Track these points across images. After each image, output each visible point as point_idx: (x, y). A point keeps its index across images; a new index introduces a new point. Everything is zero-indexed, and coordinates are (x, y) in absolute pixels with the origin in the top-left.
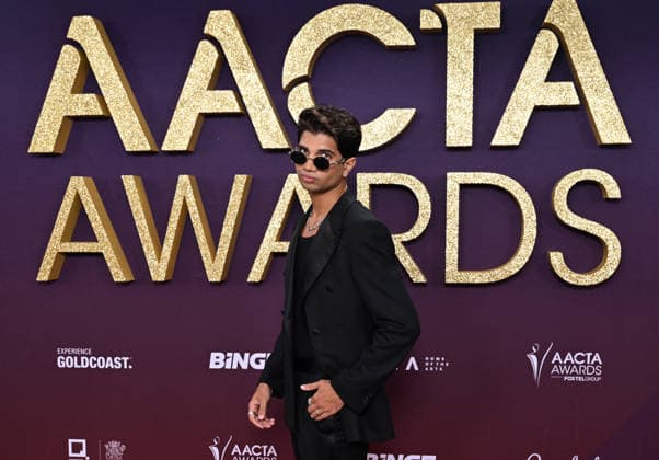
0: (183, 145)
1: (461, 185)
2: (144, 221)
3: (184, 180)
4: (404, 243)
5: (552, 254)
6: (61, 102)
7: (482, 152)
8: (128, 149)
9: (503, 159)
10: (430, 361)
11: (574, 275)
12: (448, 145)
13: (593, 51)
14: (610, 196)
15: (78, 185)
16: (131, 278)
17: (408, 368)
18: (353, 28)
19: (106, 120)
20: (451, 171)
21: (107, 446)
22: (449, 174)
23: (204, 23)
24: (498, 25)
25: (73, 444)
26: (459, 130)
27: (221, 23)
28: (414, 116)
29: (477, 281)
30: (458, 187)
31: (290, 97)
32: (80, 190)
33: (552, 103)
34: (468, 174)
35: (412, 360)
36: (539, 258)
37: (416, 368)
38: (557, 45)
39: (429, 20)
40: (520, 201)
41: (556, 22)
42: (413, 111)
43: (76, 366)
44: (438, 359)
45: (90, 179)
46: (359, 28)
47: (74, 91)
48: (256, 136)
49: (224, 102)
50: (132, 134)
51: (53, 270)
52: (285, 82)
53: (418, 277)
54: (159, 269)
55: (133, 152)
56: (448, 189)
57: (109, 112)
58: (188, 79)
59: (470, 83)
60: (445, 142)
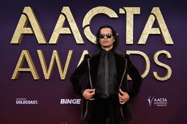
0: (55, 42)
1: (130, 54)
2: (43, 63)
3: (55, 51)
5: (154, 72)
6: (20, 29)
7: (135, 45)
8: (39, 43)
9: (141, 47)
11: (160, 78)
12: (127, 43)
13: (164, 20)
14: (168, 57)
15: (25, 53)
16: (39, 79)
18: (102, 13)
19: (33, 35)
20: (128, 50)
22: (127, 51)
23: (61, 10)
24: (140, 13)
26: (130, 40)
27: (66, 10)
31: (84, 30)
33: (154, 33)
34: (132, 51)
36: (151, 73)
38: (155, 18)
39: (121, 11)
40: (146, 58)
41: (154, 13)
45: (28, 51)
46: (103, 13)
47: (24, 27)
48: (75, 40)
49: (67, 31)
50: (41, 39)
51: (16, 76)
52: (83, 27)
54: (47, 76)
55: (40, 44)
57: (34, 33)
58: (57, 25)
59: (132, 27)
60: (126, 43)
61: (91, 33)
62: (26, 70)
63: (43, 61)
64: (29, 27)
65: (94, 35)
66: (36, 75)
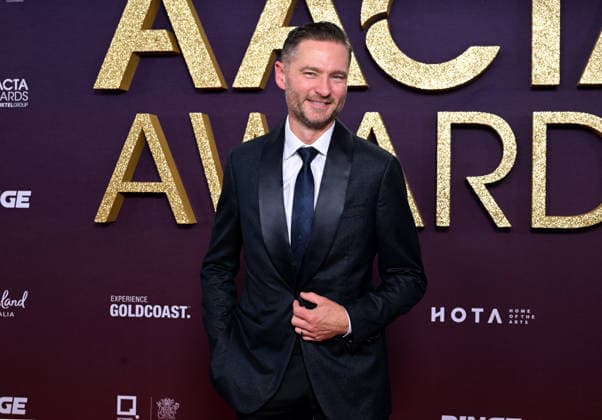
0: (255, 82)
1: (548, 125)
2: (212, 161)
3: (255, 118)
4: (488, 186)
6: (130, 38)
8: (198, 85)
10: (514, 314)
12: (534, 83)
15: (144, 123)
16: (195, 221)
17: (490, 321)
19: (176, 56)
20: (538, 110)
21: (159, 404)
22: (535, 114)
25: (122, 401)
26: (546, 68)
28: (498, 53)
29: (566, 227)
30: (545, 127)
31: (368, 35)
32: (146, 128)
34: (556, 113)
35: (495, 312)
37: (499, 321)
42: (496, 49)
43: (130, 315)
44: (523, 311)
45: (155, 117)
47: (144, 27)
50: (203, 71)
51: (112, 210)
52: (363, 23)
53: (503, 222)
55: (202, 89)
56: (535, 130)
57: (180, 49)
58: (263, 15)
59: (557, 21)
60: (531, 81)
61: (393, 43)
62: (149, 190)
63: (210, 154)
64: (162, 28)
65: (403, 52)
66: (185, 209)
